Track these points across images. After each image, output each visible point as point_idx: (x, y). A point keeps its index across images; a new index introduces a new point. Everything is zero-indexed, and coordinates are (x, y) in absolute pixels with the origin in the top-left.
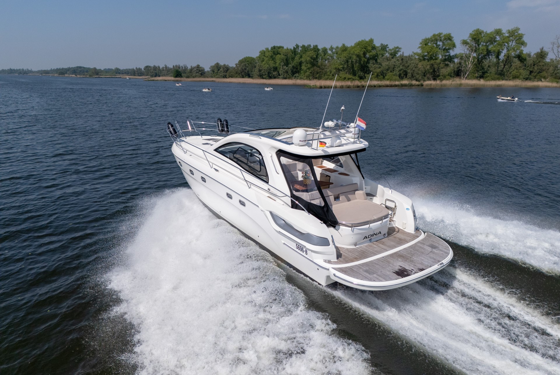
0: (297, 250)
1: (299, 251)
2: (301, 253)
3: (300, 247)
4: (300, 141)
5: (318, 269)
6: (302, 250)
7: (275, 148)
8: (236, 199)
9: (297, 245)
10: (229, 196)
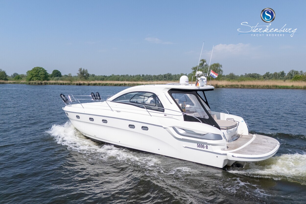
0: (199, 148)
1: (201, 149)
2: (202, 149)
3: (201, 145)
4: (186, 82)
5: (217, 157)
6: (203, 147)
7: (167, 88)
8: (138, 126)
9: (198, 145)
10: (132, 126)
